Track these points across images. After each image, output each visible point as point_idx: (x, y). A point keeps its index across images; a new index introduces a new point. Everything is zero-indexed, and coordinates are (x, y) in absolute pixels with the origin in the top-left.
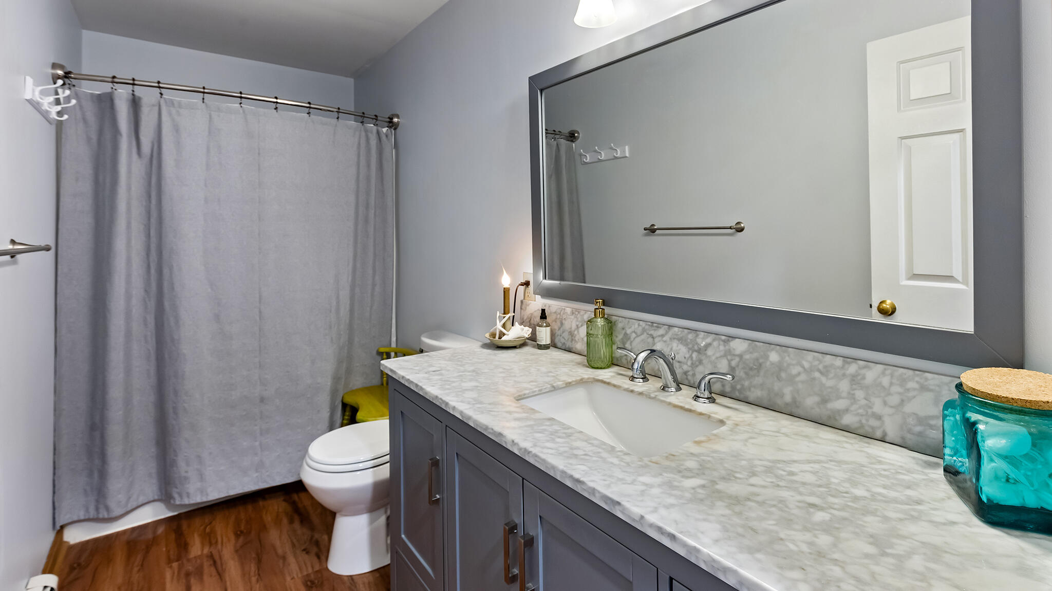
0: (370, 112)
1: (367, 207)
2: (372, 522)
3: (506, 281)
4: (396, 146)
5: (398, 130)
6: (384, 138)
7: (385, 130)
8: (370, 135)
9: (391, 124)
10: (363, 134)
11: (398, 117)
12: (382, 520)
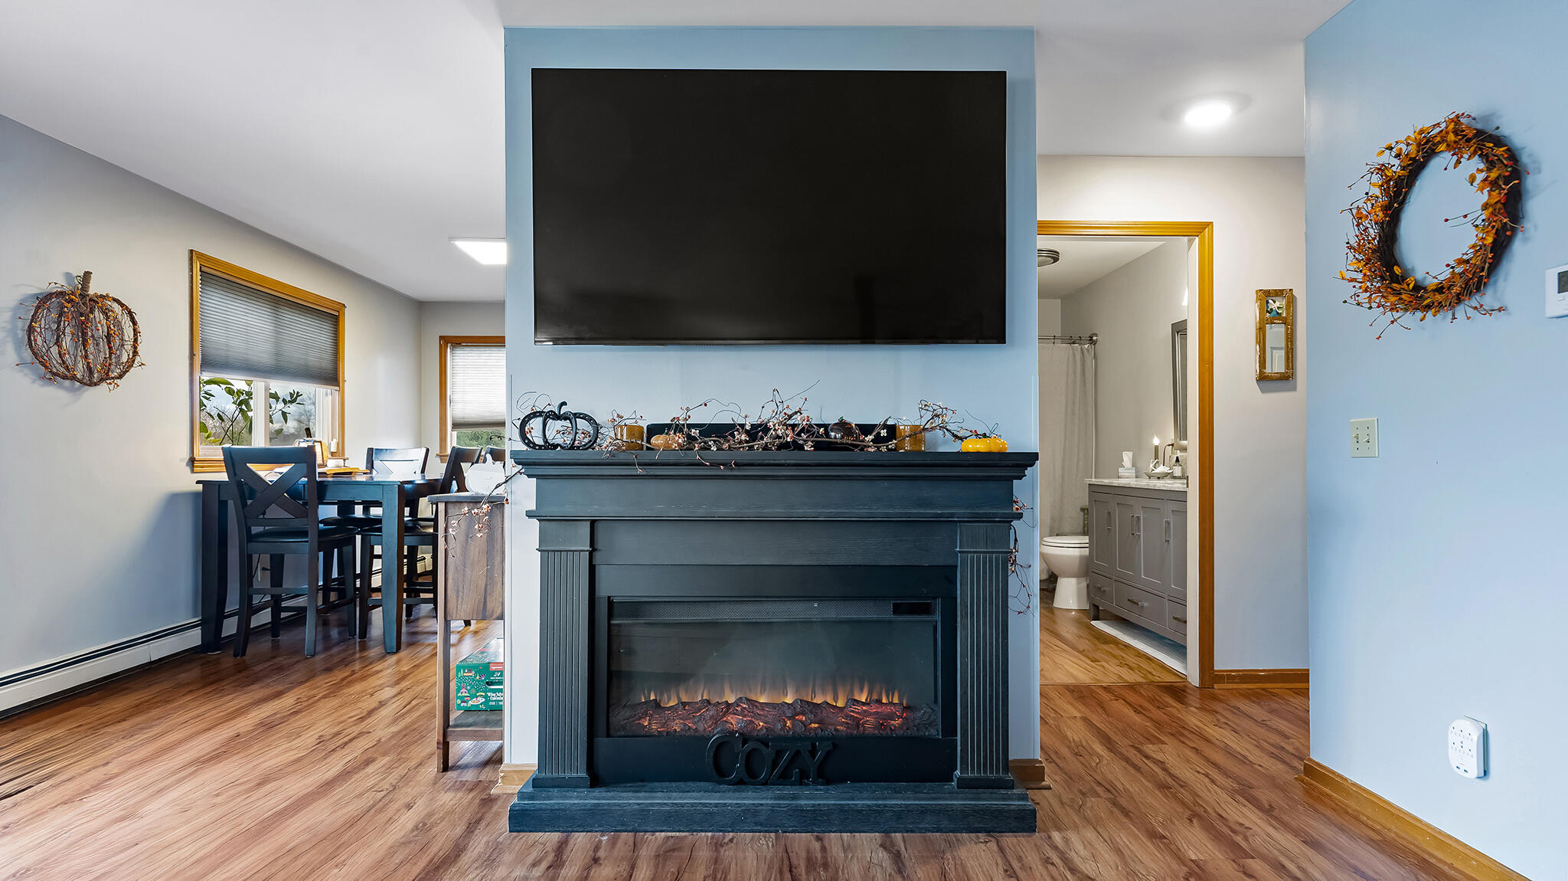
0: (1075, 337)
1: (1074, 404)
2: (1078, 583)
3: (1156, 441)
4: (1095, 357)
5: (1096, 345)
6: (1086, 351)
7: (1086, 346)
8: (1076, 352)
9: (1092, 341)
10: (1071, 351)
11: (1096, 335)
12: (1084, 584)
